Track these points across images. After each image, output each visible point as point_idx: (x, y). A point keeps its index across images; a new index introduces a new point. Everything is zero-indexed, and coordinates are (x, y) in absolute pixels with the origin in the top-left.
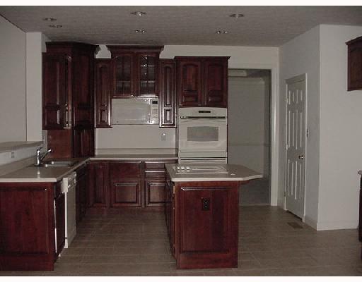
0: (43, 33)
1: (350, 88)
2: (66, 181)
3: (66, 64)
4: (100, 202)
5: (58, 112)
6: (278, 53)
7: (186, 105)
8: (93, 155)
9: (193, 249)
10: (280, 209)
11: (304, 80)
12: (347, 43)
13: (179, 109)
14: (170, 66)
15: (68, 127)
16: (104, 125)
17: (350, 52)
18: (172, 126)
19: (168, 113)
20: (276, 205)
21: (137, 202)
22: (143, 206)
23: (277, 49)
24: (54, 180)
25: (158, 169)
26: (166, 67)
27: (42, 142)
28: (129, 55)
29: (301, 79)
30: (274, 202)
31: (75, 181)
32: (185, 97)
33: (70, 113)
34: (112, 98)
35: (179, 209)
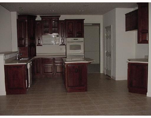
0: (17, 12)
1: (126, 30)
2: (29, 64)
3: (25, 23)
4: (39, 73)
5: (23, 40)
6: (102, 17)
7: (69, 37)
8: (36, 56)
9: (72, 85)
10: (104, 74)
11: (111, 27)
12: (125, 14)
13: (67, 39)
14: (63, 23)
15: (27, 46)
16: (39, 45)
17: (126, 18)
18: (64, 45)
19: (62, 40)
20: (102, 73)
21: (52, 72)
22: (54, 74)
23: (102, 16)
24: (26, 63)
25: (59, 60)
26: (62, 23)
27: (18, 51)
28: (48, 19)
29: (110, 27)
30: (102, 72)
31: (31, 64)
32: (69, 34)
33: (27, 40)
34: (42, 35)
35: (67, 72)
